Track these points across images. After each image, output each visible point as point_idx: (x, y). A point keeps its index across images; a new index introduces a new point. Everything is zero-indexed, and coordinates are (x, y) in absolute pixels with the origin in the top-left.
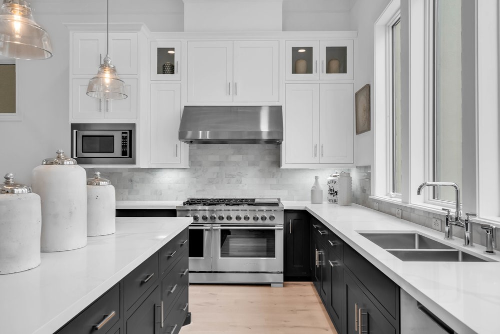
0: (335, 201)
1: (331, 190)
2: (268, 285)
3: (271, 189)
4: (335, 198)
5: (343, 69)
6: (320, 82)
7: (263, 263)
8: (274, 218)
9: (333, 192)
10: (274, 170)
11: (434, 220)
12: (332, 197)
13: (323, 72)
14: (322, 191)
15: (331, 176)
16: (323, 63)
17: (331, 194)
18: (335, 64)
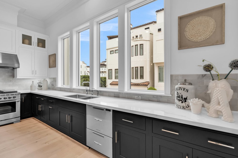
0: (41, 89)
1: (39, 86)
2: (13, 123)
3: (9, 86)
4: (41, 88)
5: (44, 46)
6: (35, 49)
7: (11, 115)
8: (15, 97)
9: (40, 86)
10: (11, 79)
11: (81, 91)
12: (39, 88)
13: (36, 46)
14: (35, 86)
15: (39, 81)
16: (36, 43)
17: (39, 87)
18: (41, 44)
